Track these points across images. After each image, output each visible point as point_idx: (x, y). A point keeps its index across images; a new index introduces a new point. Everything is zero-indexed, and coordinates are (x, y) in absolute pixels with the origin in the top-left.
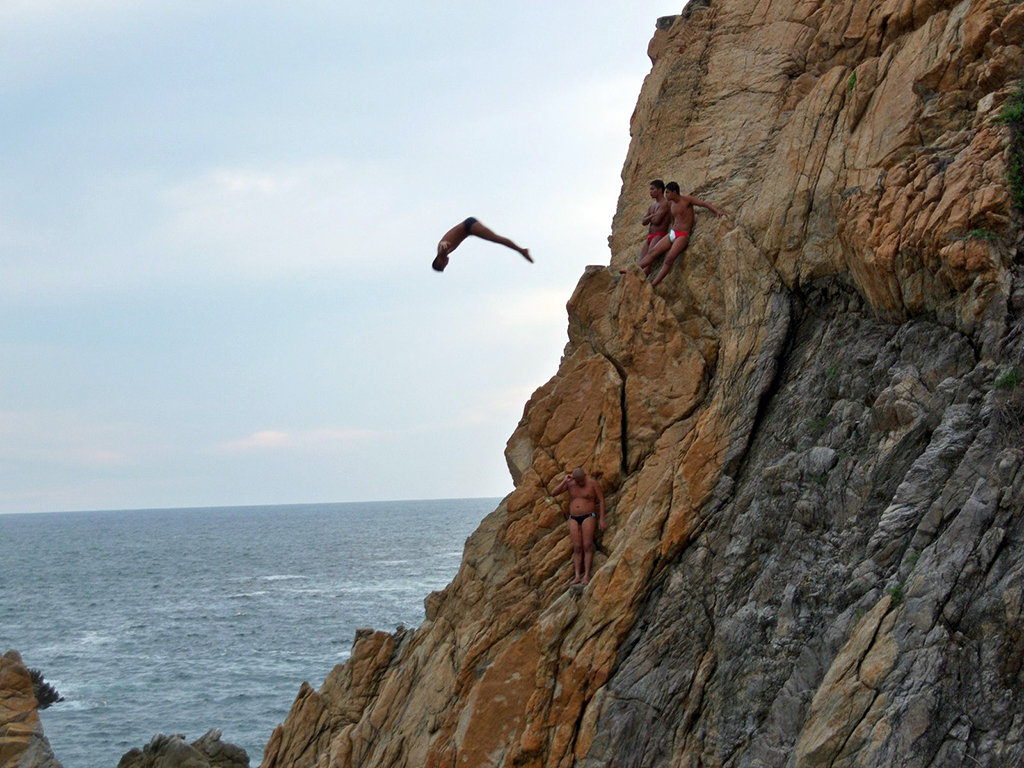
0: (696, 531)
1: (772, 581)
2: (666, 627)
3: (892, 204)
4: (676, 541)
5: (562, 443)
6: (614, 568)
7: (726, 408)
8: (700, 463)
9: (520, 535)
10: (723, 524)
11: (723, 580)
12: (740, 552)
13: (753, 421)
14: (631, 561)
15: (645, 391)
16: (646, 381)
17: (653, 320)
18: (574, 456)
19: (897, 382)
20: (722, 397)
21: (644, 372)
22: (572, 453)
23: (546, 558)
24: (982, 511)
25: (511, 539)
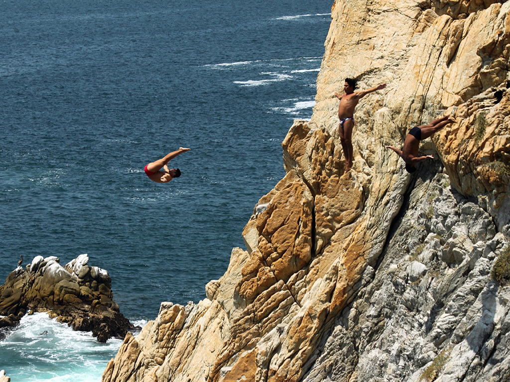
0: (351, 299)
1: (388, 338)
2: (331, 355)
3: (458, 129)
4: (338, 304)
5: (275, 234)
6: (302, 318)
7: (371, 225)
8: (354, 257)
9: (248, 290)
10: (366, 296)
11: (364, 330)
12: (375, 315)
13: (387, 233)
14: (312, 314)
15: (326, 205)
16: (327, 199)
17: (332, 162)
18: (283, 243)
19: (455, 236)
20: (369, 216)
21: (325, 193)
22: (281, 241)
23: (264, 305)
24: (485, 329)
25: (243, 292)
